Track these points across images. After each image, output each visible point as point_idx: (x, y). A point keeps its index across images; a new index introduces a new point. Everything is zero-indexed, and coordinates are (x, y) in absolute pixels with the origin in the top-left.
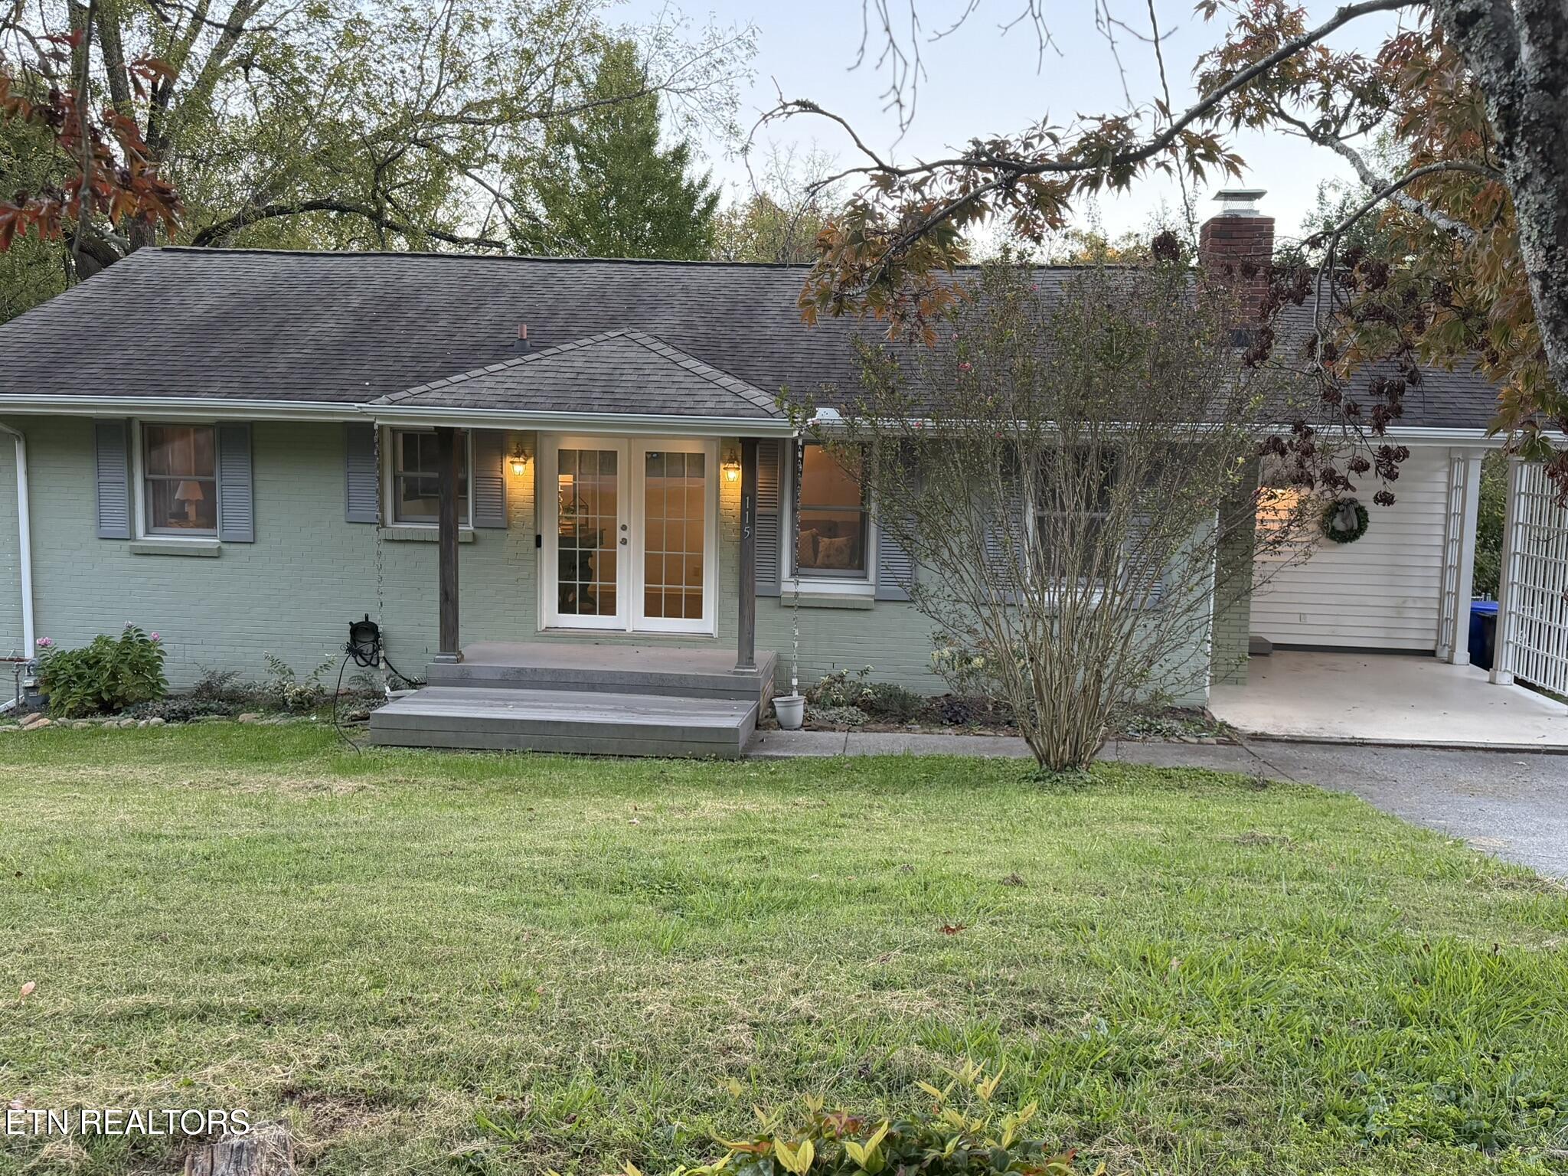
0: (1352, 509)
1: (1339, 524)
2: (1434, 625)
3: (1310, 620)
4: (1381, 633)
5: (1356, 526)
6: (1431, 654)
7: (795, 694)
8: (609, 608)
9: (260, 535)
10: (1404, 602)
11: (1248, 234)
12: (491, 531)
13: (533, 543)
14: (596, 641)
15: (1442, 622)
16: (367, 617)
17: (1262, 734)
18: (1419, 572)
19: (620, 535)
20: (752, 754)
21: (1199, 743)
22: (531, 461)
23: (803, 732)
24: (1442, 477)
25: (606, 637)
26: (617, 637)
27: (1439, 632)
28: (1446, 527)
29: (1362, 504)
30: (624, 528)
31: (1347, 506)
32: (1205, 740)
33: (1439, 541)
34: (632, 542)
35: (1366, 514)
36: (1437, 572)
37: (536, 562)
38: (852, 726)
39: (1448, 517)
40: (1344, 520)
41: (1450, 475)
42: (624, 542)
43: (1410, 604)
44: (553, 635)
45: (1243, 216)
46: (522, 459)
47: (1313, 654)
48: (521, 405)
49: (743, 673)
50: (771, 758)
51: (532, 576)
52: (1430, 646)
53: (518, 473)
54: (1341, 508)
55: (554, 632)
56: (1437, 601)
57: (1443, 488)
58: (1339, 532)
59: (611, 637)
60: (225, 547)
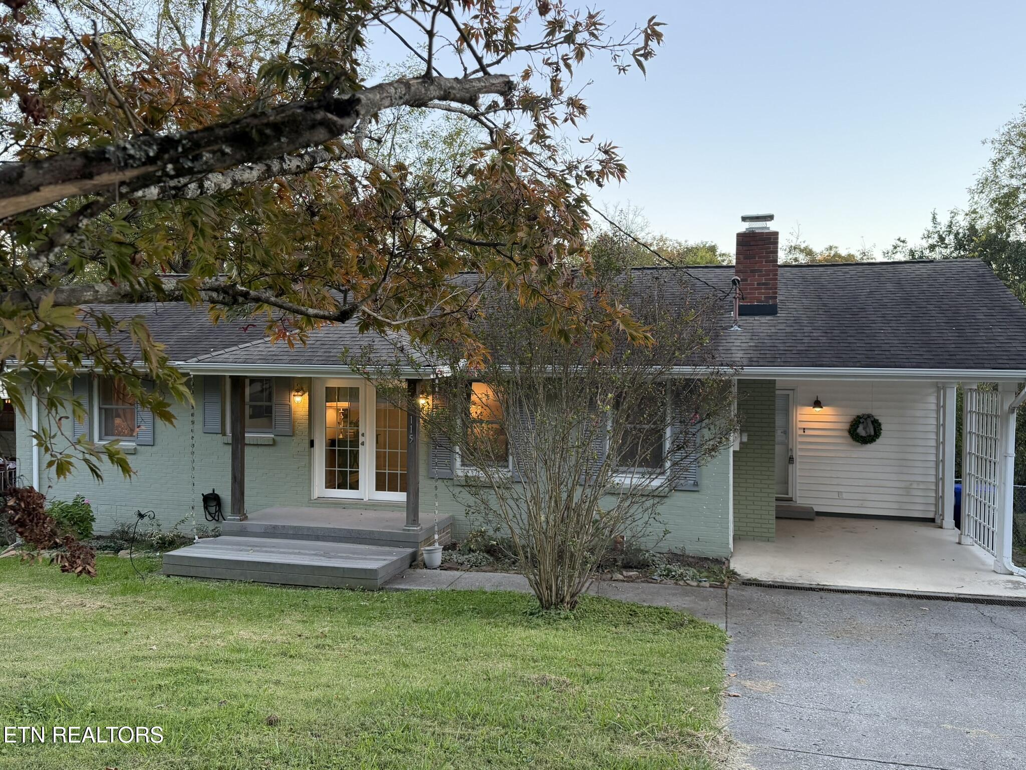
0: (869, 421)
1: (861, 431)
2: (933, 501)
3: (845, 496)
4: (895, 506)
5: (873, 433)
6: (930, 521)
7: (437, 545)
8: (355, 486)
9: (158, 441)
10: (911, 485)
11: (760, 243)
12: (283, 437)
13: (307, 444)
14: (344, 506)
15: (939, 499)
16: (214, 491)
17: (755, 580)
18: (919, 464)
19: (361, 439)
20: (387, 587)
21: (698, 586)
22: (306, 395)
23: (438, 571)
24: (932, 399)
25: (349, 504)
26: (358, 504)
27: (936, 505)
28: (937, 434)
29: (876, 418)
30: (363, 435)
31: (866, 419)
32: (703, 584)
33: (933, 443)
34: (367, 444)
35: (880, 425)
36: (933, 464)
37: (310, 456)
38: (476, 566)
39: (938, 426)
40: (864, 428)
41: (938, 399)
42: (363, 444)
43: (915, 486)
44: (323, 502)
45: (757, 231)
46: (300, 394)
47: (847, 519)
48: (271, 361)
49: (409, 530)
50: (397, 590)
51: (307, 465)
52: (931, 515)
53: (299, 402)
54: (861, 420)
55: (321, 501)
56: (934, 484)
57: (934, 407)
58: (862, 437)
59: (353, 504)
60: (138, 448)
